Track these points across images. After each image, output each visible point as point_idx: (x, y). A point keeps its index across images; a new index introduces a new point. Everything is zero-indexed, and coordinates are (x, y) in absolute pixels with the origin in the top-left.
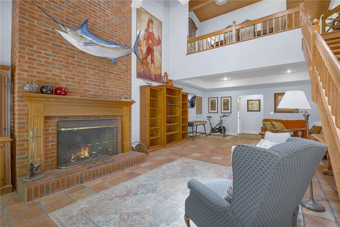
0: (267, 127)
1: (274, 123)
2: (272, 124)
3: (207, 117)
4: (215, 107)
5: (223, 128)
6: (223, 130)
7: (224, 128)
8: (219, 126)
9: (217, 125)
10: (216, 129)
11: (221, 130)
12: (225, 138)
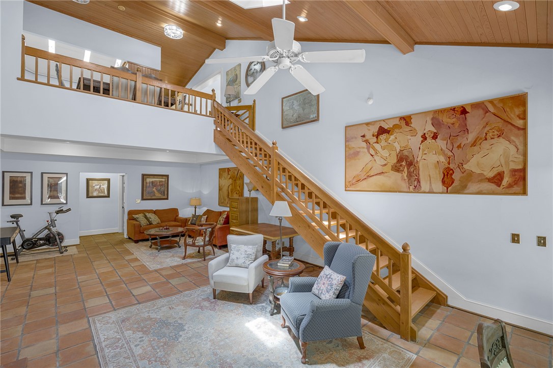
0: (142, 222)
1: (148, 215)
2: (146, 217)
3: (12, 217)
4: (24, 192)
5: (59, 236)
6: (58, 239)
7: (59, 234)
8: (46, 232)
9: (41, 232)
10: (41, 239)
11: (52, 239)
12: (65, 254)
